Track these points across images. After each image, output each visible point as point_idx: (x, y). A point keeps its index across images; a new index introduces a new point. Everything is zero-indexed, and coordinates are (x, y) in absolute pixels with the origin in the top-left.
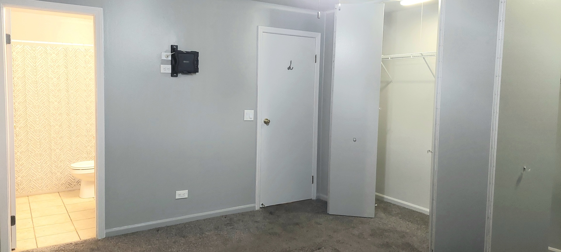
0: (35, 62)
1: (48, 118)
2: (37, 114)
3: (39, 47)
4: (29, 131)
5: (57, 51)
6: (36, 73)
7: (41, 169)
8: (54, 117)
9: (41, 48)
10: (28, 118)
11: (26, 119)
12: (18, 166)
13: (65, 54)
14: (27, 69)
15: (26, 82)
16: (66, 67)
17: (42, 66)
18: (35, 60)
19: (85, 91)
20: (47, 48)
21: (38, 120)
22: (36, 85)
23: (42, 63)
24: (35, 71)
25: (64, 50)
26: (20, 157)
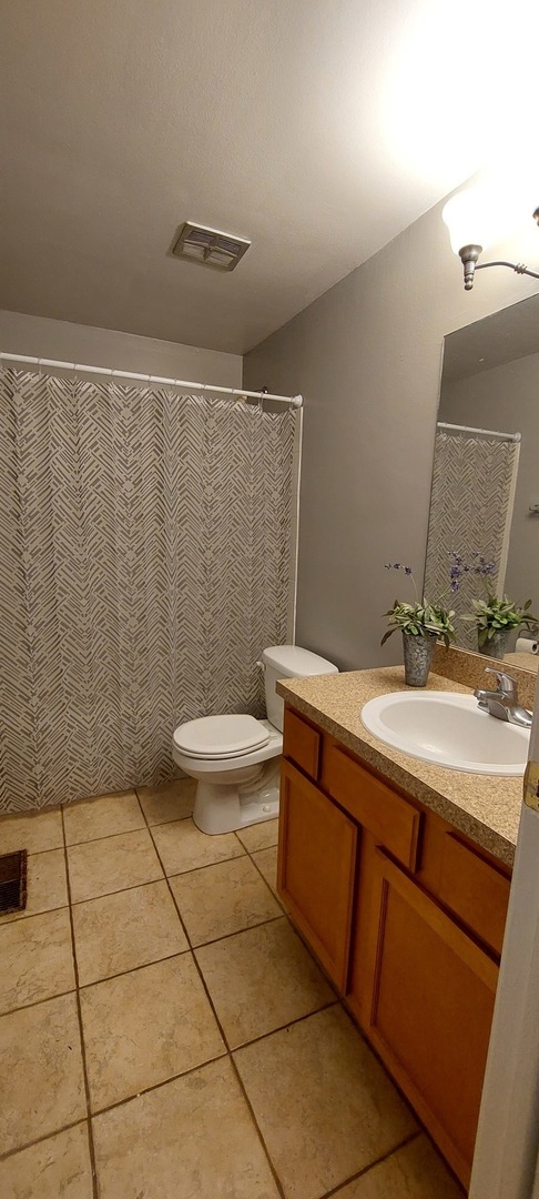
0: (75, 431)
1: (109, 598)
2: (83, 586)
3: (88, 384)
4: (62, 634)
5: (136, 401)
6: (79, 464)
7: (93, 738)
8: (126, 593)
9: (94, 387)
10: (58, 597)
11: (54, 601)
12: (35, 734)
13: (157, 411)
14: (54, 451)
15: (52, 490)
16: (159, 450)
17: (96, 443)
18: (75, 424)
19: (204, 520)
20: (109, 390)
21: (84, 602)
22: (78, 499)
23: (95, 433)
24: (76, 457)
25: (152, 397)
26: (39, 708)
